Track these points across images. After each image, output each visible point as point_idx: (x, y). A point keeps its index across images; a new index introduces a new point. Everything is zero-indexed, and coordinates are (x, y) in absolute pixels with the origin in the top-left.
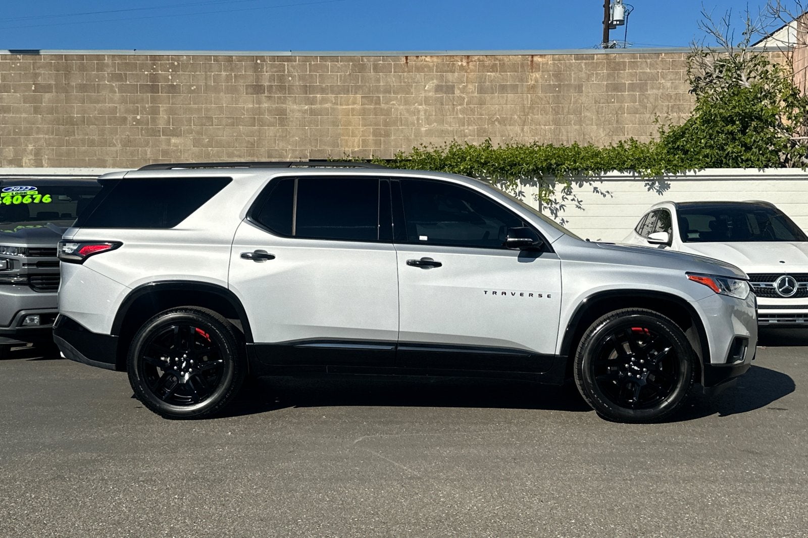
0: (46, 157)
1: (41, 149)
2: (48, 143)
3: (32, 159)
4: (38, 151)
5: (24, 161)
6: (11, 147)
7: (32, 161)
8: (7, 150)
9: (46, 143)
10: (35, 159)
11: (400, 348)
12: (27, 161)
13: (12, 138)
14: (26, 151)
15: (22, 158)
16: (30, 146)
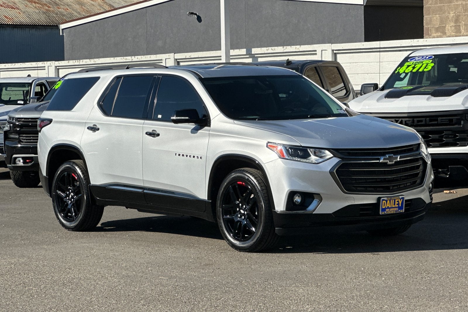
0: (463, 23)
1: (460, 15)
2: (465, 9)
3: (453, 26)
4: (457, 17)
5: (447, 28)
6: (438, 16)
7: (453, 28)
8: (435, 18)
9: (463, 9)
10: (455, 26)
11: (145, 191)
12: (449, 28)
13: (439, 7)
14: (449, 18)
15: (446, 26)
16: (451, 13)
